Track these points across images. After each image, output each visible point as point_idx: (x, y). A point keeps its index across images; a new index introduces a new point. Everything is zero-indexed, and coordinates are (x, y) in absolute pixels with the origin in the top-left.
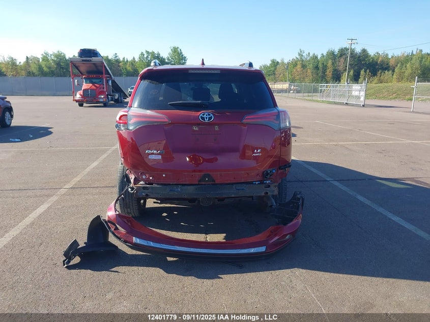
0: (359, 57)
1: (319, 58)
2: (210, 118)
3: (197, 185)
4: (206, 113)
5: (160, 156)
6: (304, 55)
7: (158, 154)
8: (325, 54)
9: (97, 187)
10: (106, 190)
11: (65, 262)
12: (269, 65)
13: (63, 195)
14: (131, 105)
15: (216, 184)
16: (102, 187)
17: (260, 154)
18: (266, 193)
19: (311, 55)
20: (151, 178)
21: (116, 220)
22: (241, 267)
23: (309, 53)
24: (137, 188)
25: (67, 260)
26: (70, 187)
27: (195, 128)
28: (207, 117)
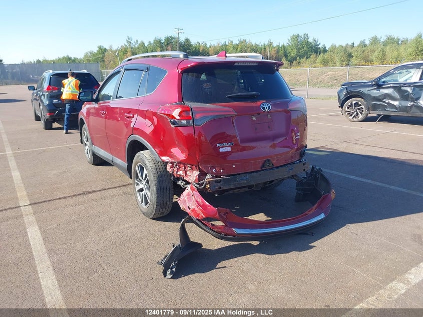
0: (184, 45)
1: (146, 45)
2: (269, 107)
3: (260, 171)
4: (265, 104)
5: (230, 148)
6: (132, 42)
7: (228, 147)
8: (152, 42)
9: (66, 197)
10: (81, 198)
11: (168, 272)
12: (96, 52)
13: (35, 213)
14: (181, 100)
15: (274, 168)
16: (71, 196)
17: (299, 137)
18: (304, 170)
19: (139, 43)
20: (222, 171)
21: (217, 215)
22: (312, 234)
23: (137, 41)
24: (209, 182)
25: (169, 270)
26: (29, 203)
27: (254, 118)
28: (266, 106)
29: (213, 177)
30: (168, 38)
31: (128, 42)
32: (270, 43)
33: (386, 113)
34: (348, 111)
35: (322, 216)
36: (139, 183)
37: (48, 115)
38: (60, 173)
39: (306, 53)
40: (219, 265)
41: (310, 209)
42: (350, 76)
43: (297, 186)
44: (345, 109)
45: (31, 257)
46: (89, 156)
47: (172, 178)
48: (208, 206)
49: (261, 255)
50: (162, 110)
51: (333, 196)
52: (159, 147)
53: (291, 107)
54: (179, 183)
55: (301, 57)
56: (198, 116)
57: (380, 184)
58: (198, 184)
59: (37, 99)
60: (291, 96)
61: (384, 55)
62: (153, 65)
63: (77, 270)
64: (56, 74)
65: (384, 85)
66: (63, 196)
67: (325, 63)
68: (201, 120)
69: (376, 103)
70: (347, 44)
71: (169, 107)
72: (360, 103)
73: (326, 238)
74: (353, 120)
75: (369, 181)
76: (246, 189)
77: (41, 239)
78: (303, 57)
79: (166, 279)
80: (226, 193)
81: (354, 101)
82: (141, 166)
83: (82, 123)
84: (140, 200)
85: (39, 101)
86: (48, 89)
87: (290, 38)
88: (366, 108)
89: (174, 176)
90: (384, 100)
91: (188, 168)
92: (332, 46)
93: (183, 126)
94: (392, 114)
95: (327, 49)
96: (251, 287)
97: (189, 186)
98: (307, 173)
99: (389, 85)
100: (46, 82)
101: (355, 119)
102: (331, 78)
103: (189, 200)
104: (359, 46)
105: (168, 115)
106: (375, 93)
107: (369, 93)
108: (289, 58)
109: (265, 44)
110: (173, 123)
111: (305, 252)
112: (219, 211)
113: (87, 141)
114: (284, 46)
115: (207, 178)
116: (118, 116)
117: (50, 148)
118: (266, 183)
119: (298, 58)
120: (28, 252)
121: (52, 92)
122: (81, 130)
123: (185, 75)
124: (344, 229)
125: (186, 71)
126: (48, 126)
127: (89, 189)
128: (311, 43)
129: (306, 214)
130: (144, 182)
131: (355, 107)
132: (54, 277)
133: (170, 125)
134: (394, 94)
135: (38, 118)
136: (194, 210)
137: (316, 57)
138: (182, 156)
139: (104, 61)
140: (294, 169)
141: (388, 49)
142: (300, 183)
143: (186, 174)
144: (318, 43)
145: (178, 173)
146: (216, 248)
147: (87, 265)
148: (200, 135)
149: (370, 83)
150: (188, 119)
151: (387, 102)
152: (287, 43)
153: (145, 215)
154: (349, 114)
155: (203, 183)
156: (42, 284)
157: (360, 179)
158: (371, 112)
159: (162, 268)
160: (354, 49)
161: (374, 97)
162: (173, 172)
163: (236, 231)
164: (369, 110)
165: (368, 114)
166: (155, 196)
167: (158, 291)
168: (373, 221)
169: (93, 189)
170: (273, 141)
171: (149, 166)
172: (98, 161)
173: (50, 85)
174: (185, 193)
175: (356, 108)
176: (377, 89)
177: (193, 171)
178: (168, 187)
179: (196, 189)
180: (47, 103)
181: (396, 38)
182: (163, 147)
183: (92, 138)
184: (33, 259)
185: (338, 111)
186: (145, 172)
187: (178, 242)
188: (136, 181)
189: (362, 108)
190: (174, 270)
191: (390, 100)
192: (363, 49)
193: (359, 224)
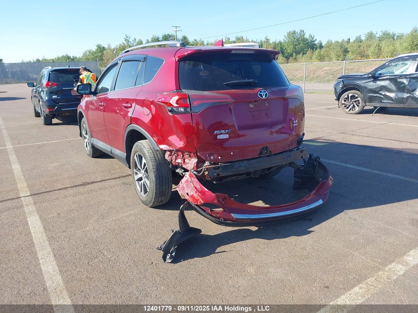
2: (266, 95)
3: (258, 158)
4: (262, 91)
5: (228, 135)
6: (130, 40)
7: (226, 134)
9: (66, 188)
10: (81, 189)
11: (168, 257)
12: (94, 50)
13: (35, 203)
14: (178, 88)
15: (271, 155)
16: (71, 187)
17: (297, 124)
18: (302, 157)
19: (137, 41)
20: (220, 158)
21: (216, 201)
22: (311, 220)
23: (135, 39)
24: (207, 169)
25: (169, 254)
26: (29, 194)
27: (251, 106)
28: (264, 94)
29: (211, 164)
30: (165, 36)
31: (126, 40)
32: (267, 39)
33: (383, 105)
34: (345, 104)
35: (320, 202)
36: (138, 172)
37: (47, 111)
38: (60, 165)
39: (302, 49)
40: (218, 250)
41: (308, 195)
42: (346, 72)
43: (294, 174)
44: (341, 102)
45: (32, 244)
46: (89, 149)
47: (171, 166)
48: (207, 192)
49: (260, 240)
50: (159, 99)
51: (330, 183)
52: (157, 136)
53: (288, 95)
54: (178, 171)
55: (298, 53)
56: (195, 104)
57: (378, 172)
58: (197, 171)
59: (37, 95)
60: (288, 84)
61: (380, 49)
62: (150, 55)
63: (78, 256)
64: (55, 71)
65: (380, 77)
66: (63, 187)
67: (321, 58)
68: (198, 108)
69: (372, 95)
70: (343, 40)
71: (166, 95)
72: (356, 96)
73: (324, 224)
74: (349, 112)
75: (367, 170)
76: (244, 176)
77: (42, 227)
78: (299, 54)
79: (166, 264)
80: (224, 180)
81: (350, 93)
82: (139, 156)
83: (81, 116)
84: (140, 190)
85: (39, 97)
86: (47, 85)
87: (286, 35)
88: (362, 100)
89: (172, 164)
90: (381, 92)
91: (187, 156)
92: (328, 42)
93: (181, 113)
94: (388, 106)
95: (323, 45)
96: (251, 270)
97: (187, 173)
98: (305, 161)
99: (386, 78)
100: (45, 78)
101: (351, 111)
102: (327, 73)
103: (188, 188)
104: (354, 42)
105: (166, 103)
106: (371, 85)
107: (365, 85)
108: (286, 54)
109: (261, 41)
110: (171, 111)
111: (304, 237)
112: (217, 197)
113: (86, 134)
114: (280, 43)
115: (205, 165)
116: (116, 108)
117: (51, 142)
118: (263, 170)
119: (294, 54)
120: (29, 240)
121: (51, 88)
122: (80, 123)
123: (182, 63)
124: (342, 215)
125: (183, 59)
126: (48, 122)
127: (88, 181)
128: (307, 40)
129: (304, 201)
130: (143, 171)
131: (351, 99)
132: (55, 263)
133: (168, 113)
134: (391, 85)
135: (38, 115)
136: (192, 197)
137: (312, 53)
138: (180, 144)
139: (102, 59)
140: (292, 156)
141: (383, 44)
142: (298, 171)
143: (184, 162)
144: (314, 39)
145: (177, 161)
146: (215, 234)
147: (87, 251)
148: (198, 124)
149: (367, 76)
150: (185, 107)
151: (383, 93)
152: (284, 40)
153: (144, 203)
154: (346, 106)
155: (201, 170)
156: (43, 269)
157: (358, 168)
158: (367, 104)
159: (162, 253)
160: (350, 44)
161: (371, 89)
162: (172, 160)
163: (235, 216)
164: (365, 102)
165: (364, 107)
166: (154, 185)
167: (158, 275)
168: (371, 206)
169: (93, 180)
170: (271, 128)
171: (147, 155)
172: (98, 154)
173: (49, 80)
174: (183, 180)
175: (353, 100)
176: (373, 81)
177: (191, 158)
178: (166, 176)
179: (195, 176)
180: (47, 99)
181: (391, 33)
182: (162, 135)
183: (91, 132)
184: (34, 246)
185: (335, 104)
186: (144, 161)
187: (177, 228)
188: (135, 171)
189: (359, 101)
190: (174, 254)
191: (386, 92)
192: (359, 44)
193: (357, 209)
